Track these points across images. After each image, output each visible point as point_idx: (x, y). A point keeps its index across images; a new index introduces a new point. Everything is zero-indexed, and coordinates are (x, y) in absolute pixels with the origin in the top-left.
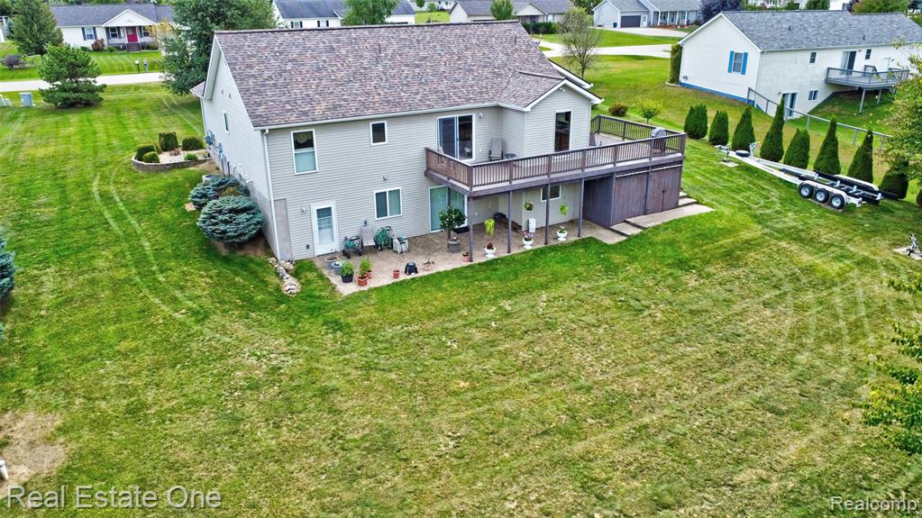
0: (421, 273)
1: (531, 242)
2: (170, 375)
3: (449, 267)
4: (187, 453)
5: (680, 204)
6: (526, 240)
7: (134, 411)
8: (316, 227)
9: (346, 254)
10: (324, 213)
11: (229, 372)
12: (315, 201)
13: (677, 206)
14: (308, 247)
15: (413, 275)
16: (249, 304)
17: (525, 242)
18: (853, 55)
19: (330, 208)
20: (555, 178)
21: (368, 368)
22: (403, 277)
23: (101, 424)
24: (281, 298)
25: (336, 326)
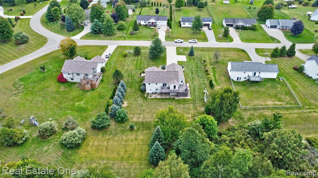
0: (156, 98)
2: (134, 102)
4: (133, 107)
5: (188, 96)
7: (132, 104)
9: (152, 93)
11: (137, 103)
14: (149, 92)
16: (142, 97)
18: (255, 73)
19: (151, 89)
20: (174, 91)
21: (146, 105)
22: (154, 98)
23: (129, 104)
24: (144, 97)
25: (147, 101)
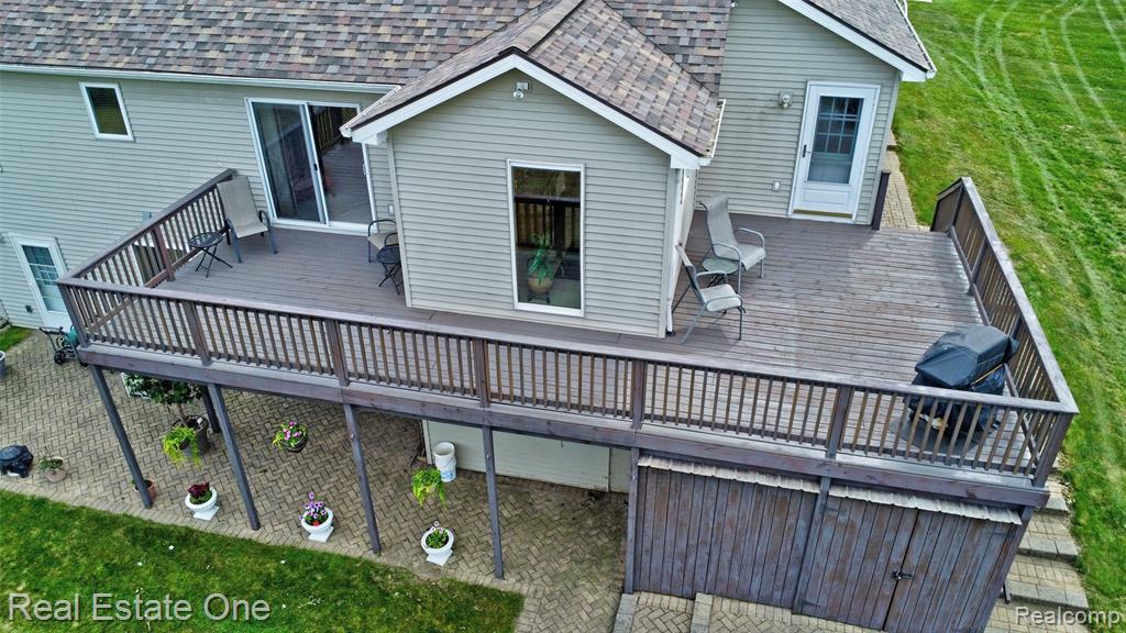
8: (30, 278)
14: (29, 309)
19: (46, 250)
20: (362, 395)
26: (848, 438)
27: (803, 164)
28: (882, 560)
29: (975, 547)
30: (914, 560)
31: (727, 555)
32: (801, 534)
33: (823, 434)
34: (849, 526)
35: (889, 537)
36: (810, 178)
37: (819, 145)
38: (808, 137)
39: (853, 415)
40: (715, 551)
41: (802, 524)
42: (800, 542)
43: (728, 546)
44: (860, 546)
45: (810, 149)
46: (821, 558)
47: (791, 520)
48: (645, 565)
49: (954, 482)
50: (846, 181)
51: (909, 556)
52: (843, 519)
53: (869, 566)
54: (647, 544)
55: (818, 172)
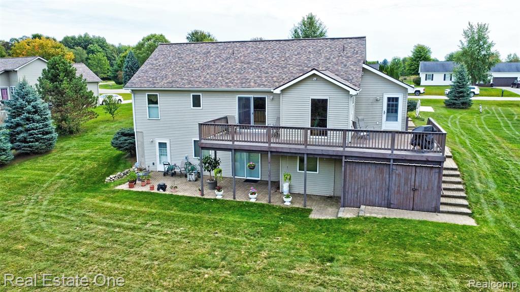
0: (167, 192)
1: (255, 196)
3: (187, 194)
5: (441, 209)
6: (252, 194)
8: (158, 154)
9: (165, 174)
10: (162, 145)
12: (159, 137)
13: (436, 210)
14: (153, 164)
15: (161, 191)
17: (250, 196)
19: (166, 143)
20: (274, 148)
22: (155, 191)
26: (396, 148)
27: (384, 116)
28: (409, 185)
29: (432, 177)
30: (417, 184)
31: (369, 189)
32: (387, 180)
33: (389, 147)
34: (399, 175)
35: (410, 176)
36: (387, 120)
37: (388, 111)
38: (385, 108)
39: (396, 141)
40: (365, 189)
41: (387, 176)
42: (387, 183)
43: (369, 187)
44: (403, 181)
45: (386, 112)
46: (393, 187)
47: (385, 175)
48: (346, 197)
49: (422, 156)
50: (397, 120)
51: (416, 182)
52: (397, 172)
53: (406, 187)
54: (347, 190)
55: (389, 118)
